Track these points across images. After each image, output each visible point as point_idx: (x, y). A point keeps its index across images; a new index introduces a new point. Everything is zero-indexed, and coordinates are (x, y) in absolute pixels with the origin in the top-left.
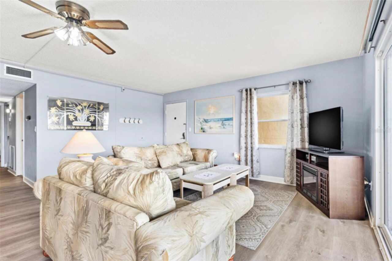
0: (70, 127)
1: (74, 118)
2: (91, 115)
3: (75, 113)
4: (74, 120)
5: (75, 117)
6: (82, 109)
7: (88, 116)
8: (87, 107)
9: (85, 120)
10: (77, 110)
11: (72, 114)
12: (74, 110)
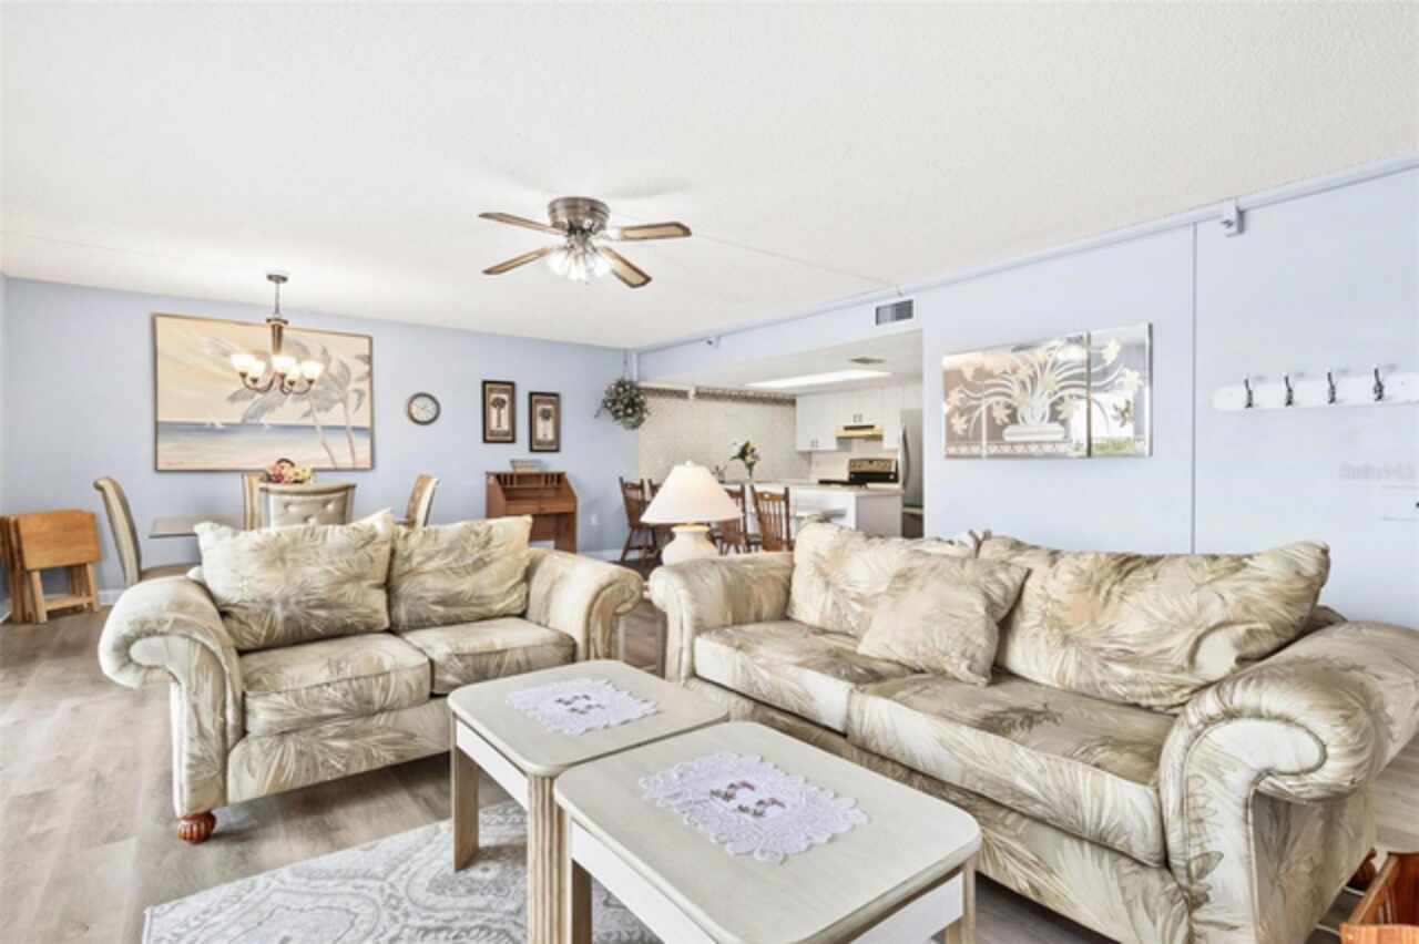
0: (996, 447)
1: (1009, 416)
2: (1065, 393)
3: (1009, 396)
4: (1006, 420)
5: (1008, 411)
6: (1032, 374)
7: (1054, 398)
8: (1049, 366)
9: (1043, 418)
10: (1015, 382)
11: (1002, 399)
12: (1006, 386)
